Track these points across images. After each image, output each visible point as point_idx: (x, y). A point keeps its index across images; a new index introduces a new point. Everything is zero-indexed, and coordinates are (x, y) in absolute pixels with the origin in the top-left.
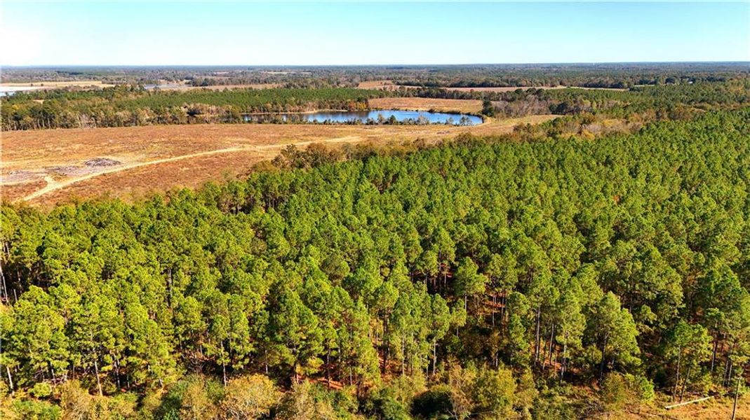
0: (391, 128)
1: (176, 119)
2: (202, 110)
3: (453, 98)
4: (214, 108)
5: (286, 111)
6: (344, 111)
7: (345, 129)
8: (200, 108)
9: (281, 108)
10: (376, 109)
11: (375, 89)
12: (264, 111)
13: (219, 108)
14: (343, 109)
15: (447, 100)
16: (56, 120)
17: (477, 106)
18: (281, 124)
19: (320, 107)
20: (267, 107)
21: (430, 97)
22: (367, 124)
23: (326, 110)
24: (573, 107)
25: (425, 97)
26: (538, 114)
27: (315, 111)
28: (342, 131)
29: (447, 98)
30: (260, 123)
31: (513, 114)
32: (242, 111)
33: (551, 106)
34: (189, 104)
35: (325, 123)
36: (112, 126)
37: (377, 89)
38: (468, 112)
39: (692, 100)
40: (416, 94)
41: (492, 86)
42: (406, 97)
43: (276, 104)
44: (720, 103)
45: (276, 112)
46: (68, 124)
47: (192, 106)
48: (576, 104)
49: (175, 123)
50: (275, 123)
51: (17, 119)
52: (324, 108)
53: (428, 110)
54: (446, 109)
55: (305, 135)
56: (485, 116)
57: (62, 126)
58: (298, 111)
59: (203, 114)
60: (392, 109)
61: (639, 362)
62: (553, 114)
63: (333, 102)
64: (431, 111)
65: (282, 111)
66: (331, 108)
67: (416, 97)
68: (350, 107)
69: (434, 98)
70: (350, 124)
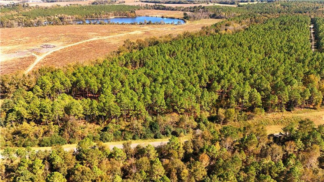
0: (151, 26)
1: (57, 23)
2: (65, 17)
3: (169, 10)
4: (70, 16)
6: (125, 17)
7: (131, 27)
8: (64, 17)
9: (99, 16)
10: (139, 16)
11: (135, 5)
12: (92, 18)
13: (72, 16)
14: (125, 16)
15: (167, 11)
17: (181, 14)
18: (103, 24)
19: (115, 15)
20: (93, 16)
21: (159, 9)
22: (140, 24)
23: (118, 16)
24: (218, 15)
25: (157, 9)
26: (205, 18)
27: (113, 17)
28: (132, 28)
29: (166, 10)
30: (94, 24)
31: (196, 19)
32: (82, 17)
33: (210, 15)
34: (58, 15)
35: (122, 24)
37: (136, 5)
38: (178, 18)
39: (262, 12)
40: (153, 8)
41: (183, 3)
42: (149, 9)
44: (272, 13)
45: (97, 18)
46: (10, 26)
47: (60, 16)
48: (220, 14)
49: (57, 25)
50: (101, 24)
53: (161, 16)
54: (169, 16)
55: (118, 31)
56: (185, 20)
57: (7, 27)
58: (107, 17)
59: (65, 19)
60: (146, 16)
61: (261, 105)
62: (211, 18)
64: (162, 17)
65: (99, 18)
66: (120, 16)
67: (153, 9)
68: (128, 15)
69: (161, 10)
70: (133, 24)
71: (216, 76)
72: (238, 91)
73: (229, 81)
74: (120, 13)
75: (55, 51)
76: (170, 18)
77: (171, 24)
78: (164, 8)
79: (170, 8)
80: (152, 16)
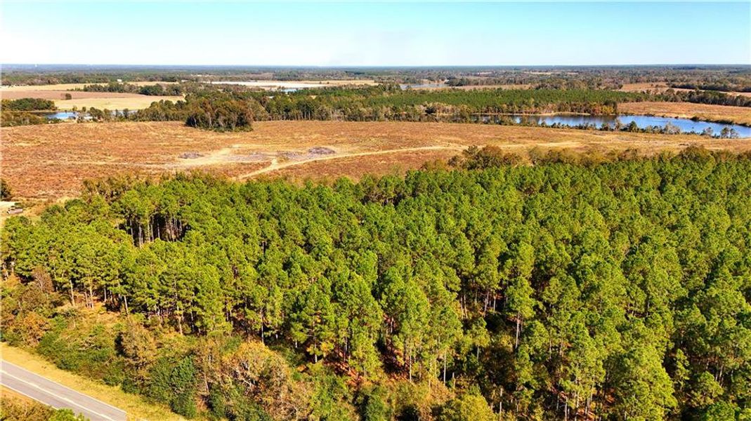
0: (626, 135)
1: (410, 117)
2: (439, 108)
3: (734, 105)
4: (450, 107)
5: (522, 113)
6: (587, 114)
8: (437, 107)
9: (517, 109)
10: (625, 113)
11: (636, 92)
12: (499, 111)
13: (456, 107)
14: (585, 112)
15: (727, 107)
16: (315, 114)
18: (505, 125)
19: (559, 110)
21: (704, 103)
22: (601, 130)
23: (566, 113)
27: (554, 113)
29: (726, 105)
30: (485, 123)
32: (476, 110)
35: (552, 126)
36: (356, 121)
37: (639, 92)
38: (745, 122)
42: (670, 101)
43: (512, 105)
45: (511, 113)
46: (323, 117)
47: (431, 105)
49: (408, 120)
50: (500, 124)
51: (287, 111)
52: (564, 111)
53: (691, 117)
54: (718, 117)
57: (319, 119)
59: (438, 112)
60: (645, 115)
63: (575, 105)
64: (695, 119)
65: (517, 113)
66: (572, 111)
67: (686, 101)
68: (594, 110)
69: (709, 103)
77: (702, 135)
79: (739, 100)
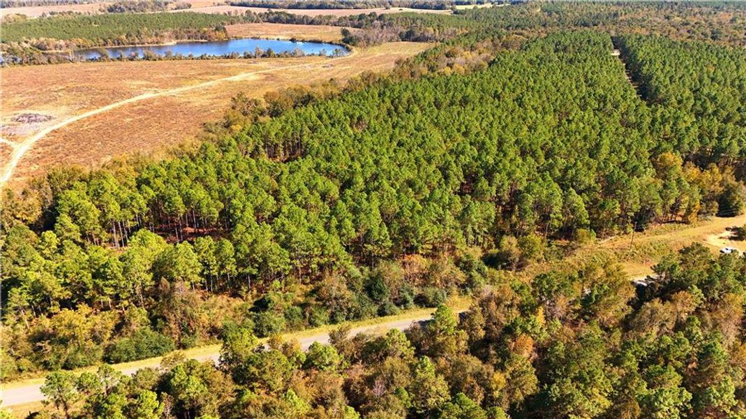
0: (273, 61)
2: (48, 44)
3: (304, 24)
4: (62, 42)
5: (144, 44)
6: (203, 41)
7: (226, 65)
8: (45, 43)
9: (137, 41)
10: (235, 37)
12: (119, 44)
13: (68, 42)
14: (202, 39)
15: (299, 26)
17: (335, 33)
18: (155, 60)
19: (177, 38)
20: (122, 40)
21: (280, 23)
22: (245, 58)
23: (185, 40)
24: (419, 34)
25: (275, 23)
26: (390, 41)
27: (174, 42)
28: (229, 67)
29: (297, 24)
30: (132, 60)
31: (371, 42)
32: (94, 44)
33: (401, 33)
34: (30, 38)
35: (202, 57)
38: (330, 40)
39: (510, 26)
40: (266, 20)
41: (330, 8)
42: (256, 22)
44: (531, 28)
45: (132, 44)
47: (34, 41)
48: (422, 32)
49: (35, 64)
50: (148, 59)
52: (181, 39)
53: (290, 38)
55: (200, 74)
56: (348, 45)
58: (157, 43)
59: (50, 49)
62: (402, 41)
64: (293, 40)
65: (138, 44)
66: (189, 38)
67: (266, 22)
68: (210, 36)
69: (284, 23)
70: (228, 57)
71: (477, 167)
72: (537, 196)
73: (509, 175)
74: (189, 32)
75: (55, 127)
76: (309, 42)
77: (320, 55)
78: (292, 20)
79: (305, 19)
80: (267, 39)
